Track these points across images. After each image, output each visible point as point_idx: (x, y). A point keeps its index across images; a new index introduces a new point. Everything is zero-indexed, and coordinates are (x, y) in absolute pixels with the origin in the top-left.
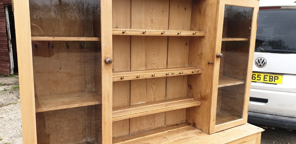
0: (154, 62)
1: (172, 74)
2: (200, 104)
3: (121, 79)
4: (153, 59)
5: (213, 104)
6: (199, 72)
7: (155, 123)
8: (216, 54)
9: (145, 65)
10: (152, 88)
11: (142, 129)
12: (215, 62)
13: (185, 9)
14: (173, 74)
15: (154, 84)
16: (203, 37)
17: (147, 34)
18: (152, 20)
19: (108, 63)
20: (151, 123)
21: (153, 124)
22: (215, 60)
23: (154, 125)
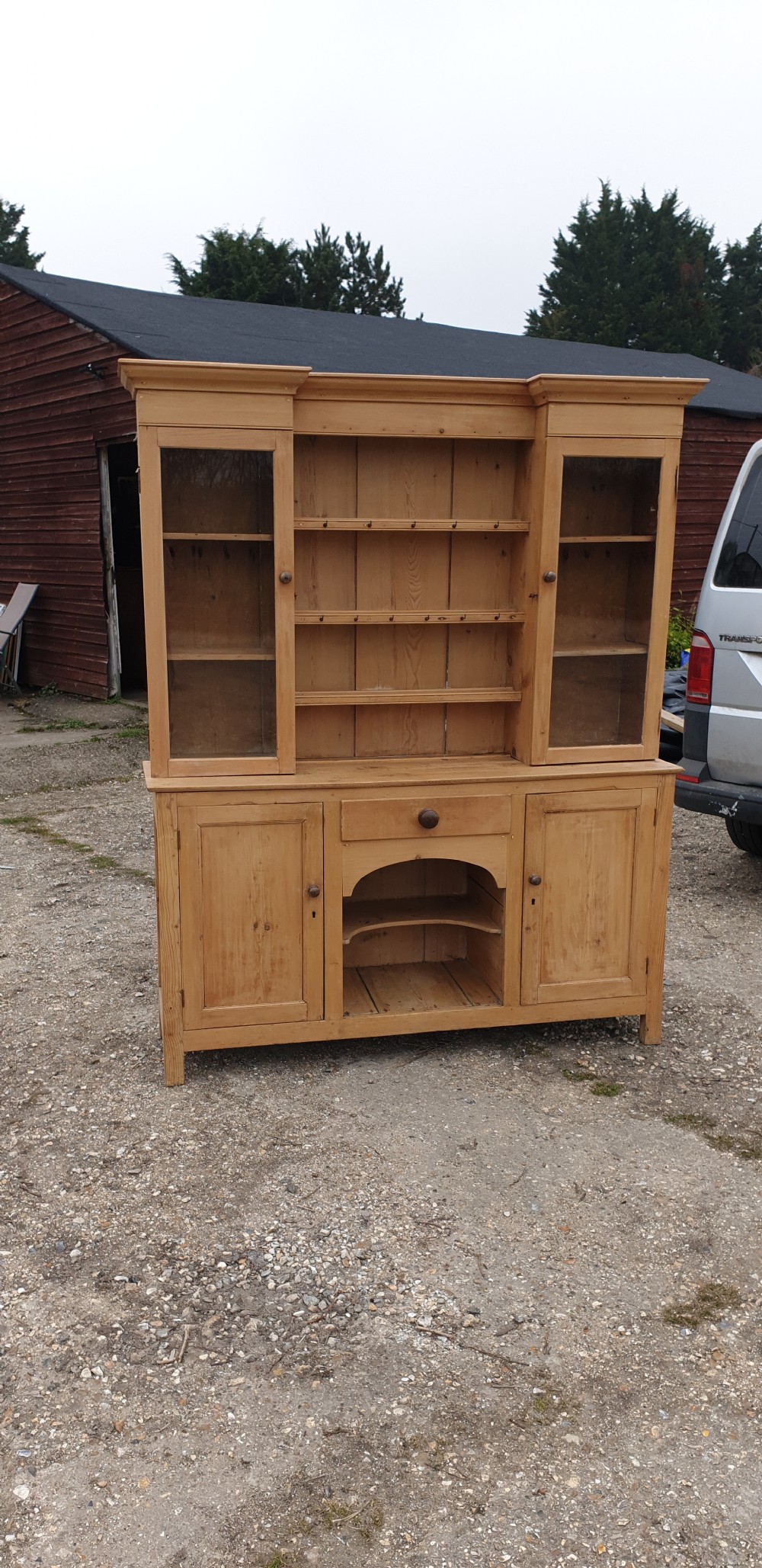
0: (414, 594)
1: (440, 619)
2: (520, 697)
3: (321, 620)
4: (412, 587)
5: (539, 693)
6: (517, 619)
7: (417, 739)
8: (542, 573)
9: (392, 601)
10: (409, 656)
11: (385, 748)
12: (540, 591)
13: (497, 467)
14: (444, 618)
15: (415, 648)
16: (527, 533)
17: (375, 527)
18: (408, 495)
19: (285, 581)
20: (407, 739)
21: (412, 742)
22: (541, 586)
23: (414, 745)
